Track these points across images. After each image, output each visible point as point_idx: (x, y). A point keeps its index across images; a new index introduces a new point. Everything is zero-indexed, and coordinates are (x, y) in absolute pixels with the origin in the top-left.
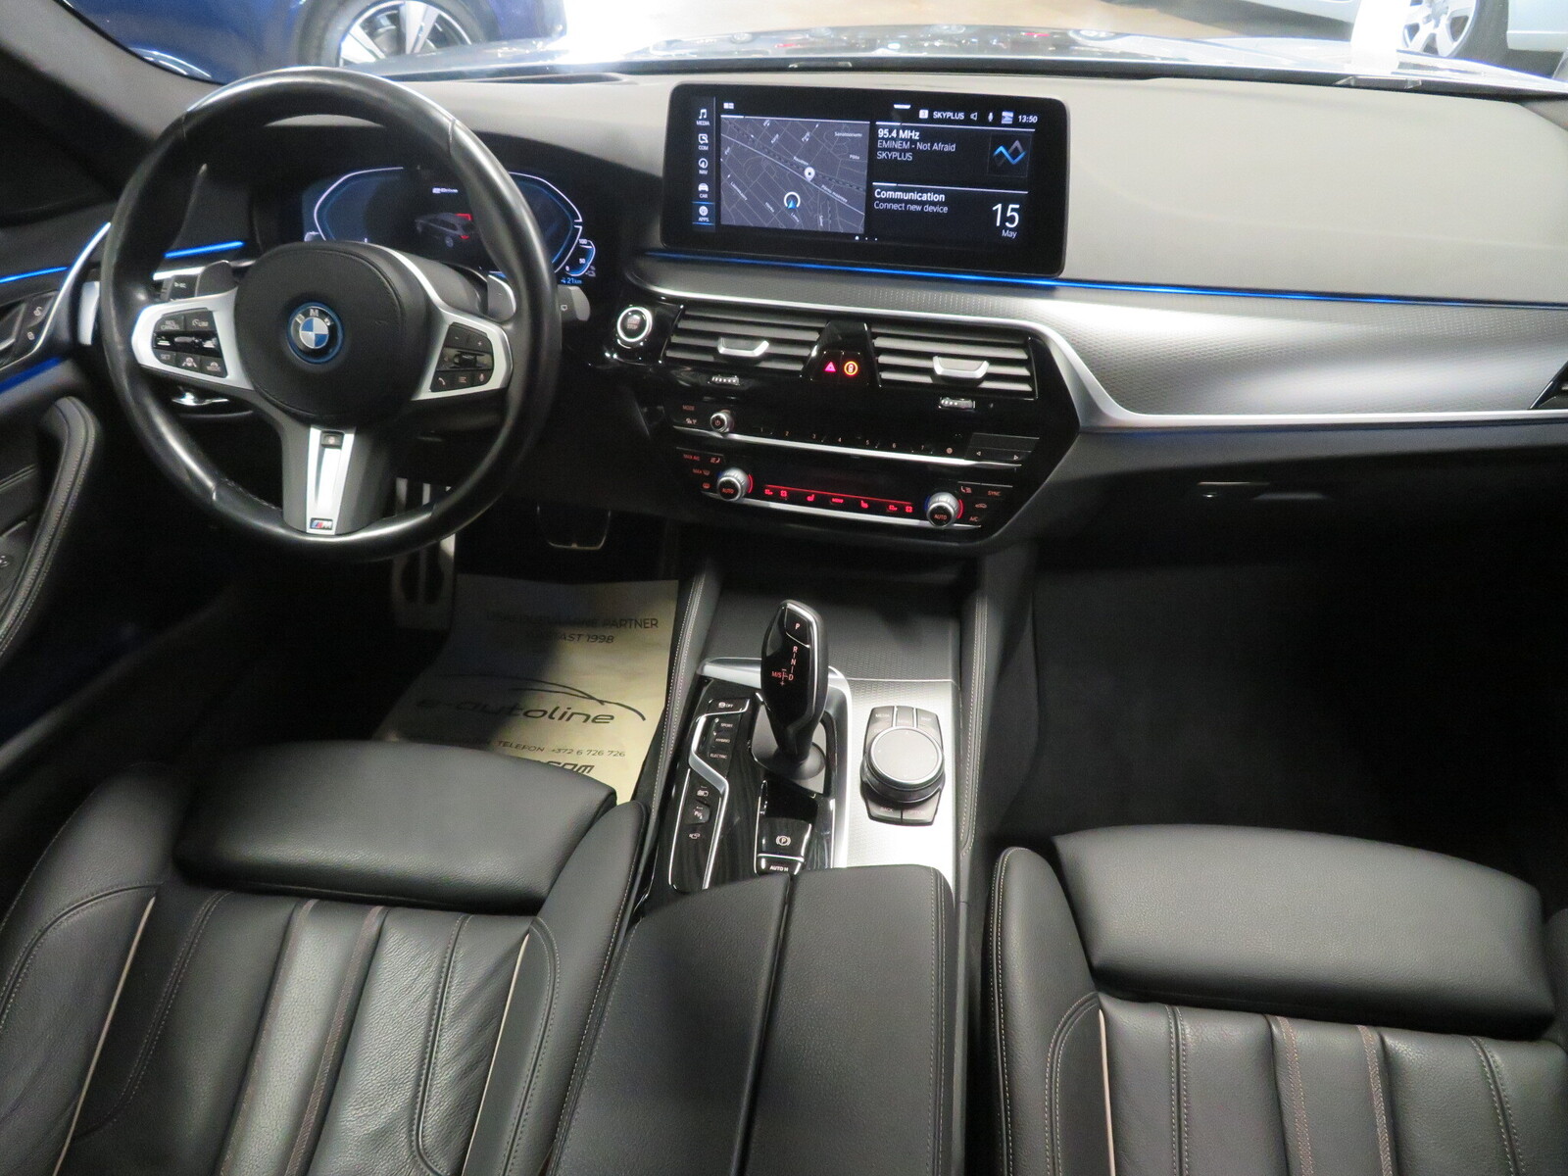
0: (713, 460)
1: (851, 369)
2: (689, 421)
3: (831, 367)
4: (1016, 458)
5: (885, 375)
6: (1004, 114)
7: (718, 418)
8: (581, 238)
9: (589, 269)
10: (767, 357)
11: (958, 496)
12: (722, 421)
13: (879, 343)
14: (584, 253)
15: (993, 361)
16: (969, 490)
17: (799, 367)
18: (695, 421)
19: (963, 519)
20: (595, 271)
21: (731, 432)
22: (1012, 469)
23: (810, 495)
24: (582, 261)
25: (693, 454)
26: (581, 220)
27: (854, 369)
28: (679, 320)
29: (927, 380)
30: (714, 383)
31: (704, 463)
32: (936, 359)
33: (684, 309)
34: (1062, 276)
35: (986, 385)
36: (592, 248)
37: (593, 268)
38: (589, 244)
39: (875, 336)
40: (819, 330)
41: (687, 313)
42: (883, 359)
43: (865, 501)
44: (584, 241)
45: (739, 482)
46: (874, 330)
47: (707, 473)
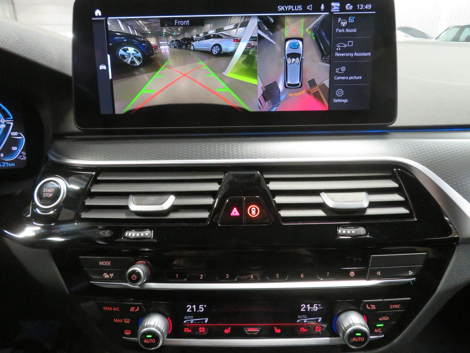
0: (132, 309)
1: (254, 212)
2: (106, 276)
3: (235, 212)
4: (411, 273)
5: (284, 213)
6: (333, 4)
7: (134, 272)
8: (12, 131)
9: (21, 154)
10: (175, 208)
11: (363, 313)
12: (138, 274)
13: (273, 186)
14: (16, 142)
15: (371, 191)
16: (373, 307)
17: (205, 215)
18: (112, 275)
19: (372, 333)
20: (26, 156)
21: (147, 281)
22: (408, 283)
23: (227, 328)
24: (14, 148)
25: (112, 306)
26: (12, 118)
27: (257, 212)
28: (92, 185)
29: (320, 213)
30: (128, 238)
31: (124, 312)
32: (323, 194)
33: (97, 175)
34: (397, 123)
35: (371, 212)
36: (23, 138)
37: (24, 153)
38: (19, 135)
39: (268, 180)
40: (219, 181)
41: (99, 178)
42: (279, 200)
43: (278, 327)
44: (15, 134)
45: (159, 329)
46: (266, 176)
47: (127, 321)
